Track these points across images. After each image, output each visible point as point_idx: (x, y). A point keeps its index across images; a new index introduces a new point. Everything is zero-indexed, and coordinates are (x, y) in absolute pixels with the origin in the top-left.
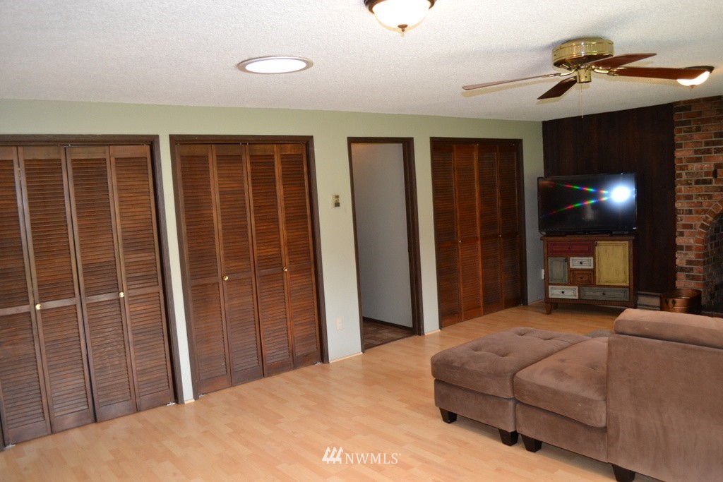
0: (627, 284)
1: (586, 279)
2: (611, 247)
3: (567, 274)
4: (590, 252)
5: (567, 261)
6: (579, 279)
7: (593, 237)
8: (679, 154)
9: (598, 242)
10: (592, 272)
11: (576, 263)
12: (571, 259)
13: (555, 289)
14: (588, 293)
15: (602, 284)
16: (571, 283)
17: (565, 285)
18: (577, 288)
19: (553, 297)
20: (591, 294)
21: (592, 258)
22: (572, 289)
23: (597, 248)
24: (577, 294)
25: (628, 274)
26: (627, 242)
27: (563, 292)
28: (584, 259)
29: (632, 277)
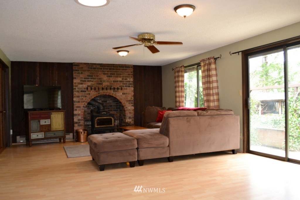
0: (63, 129)
1: (47, 129)
2: (57, 115)
3: (39, 128)
4: (49, 117)
5: (39, 122)
6: (44, 129)
7: (50, 111)
8: (75, 81)
9: (52, 113)
10: (50, 126)
11: (43, 122)
12: (41, 121)
13: (34, 135)
14: (48, 135)
15: (54, 130)
16: (41, 131)
17: (38, 132)
18: (43, 133)
19: (33, 138)
20: (49, 135)
21: (50, 120)
22: (41, 134)
23: (52, 115)
24: (44, 135)
25: (63, 125)
26: (63, 113)
27: (38, 136)
28: (46, 120)
29: (65, 126)
